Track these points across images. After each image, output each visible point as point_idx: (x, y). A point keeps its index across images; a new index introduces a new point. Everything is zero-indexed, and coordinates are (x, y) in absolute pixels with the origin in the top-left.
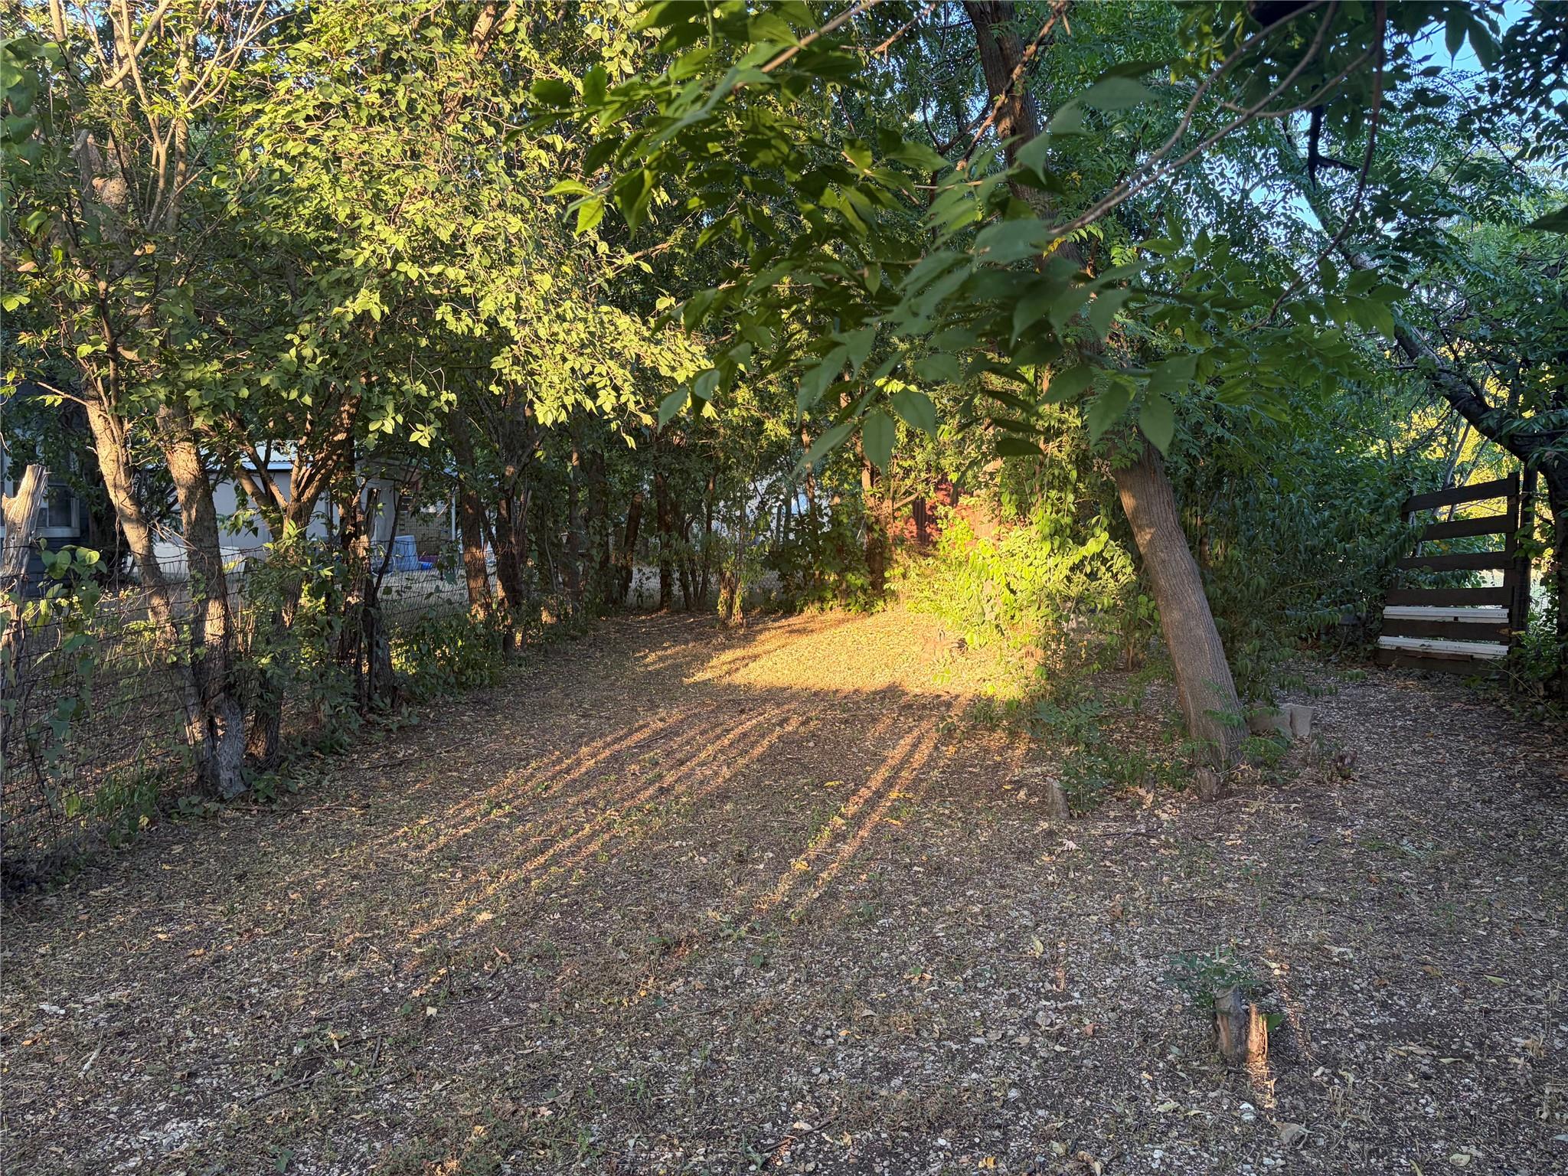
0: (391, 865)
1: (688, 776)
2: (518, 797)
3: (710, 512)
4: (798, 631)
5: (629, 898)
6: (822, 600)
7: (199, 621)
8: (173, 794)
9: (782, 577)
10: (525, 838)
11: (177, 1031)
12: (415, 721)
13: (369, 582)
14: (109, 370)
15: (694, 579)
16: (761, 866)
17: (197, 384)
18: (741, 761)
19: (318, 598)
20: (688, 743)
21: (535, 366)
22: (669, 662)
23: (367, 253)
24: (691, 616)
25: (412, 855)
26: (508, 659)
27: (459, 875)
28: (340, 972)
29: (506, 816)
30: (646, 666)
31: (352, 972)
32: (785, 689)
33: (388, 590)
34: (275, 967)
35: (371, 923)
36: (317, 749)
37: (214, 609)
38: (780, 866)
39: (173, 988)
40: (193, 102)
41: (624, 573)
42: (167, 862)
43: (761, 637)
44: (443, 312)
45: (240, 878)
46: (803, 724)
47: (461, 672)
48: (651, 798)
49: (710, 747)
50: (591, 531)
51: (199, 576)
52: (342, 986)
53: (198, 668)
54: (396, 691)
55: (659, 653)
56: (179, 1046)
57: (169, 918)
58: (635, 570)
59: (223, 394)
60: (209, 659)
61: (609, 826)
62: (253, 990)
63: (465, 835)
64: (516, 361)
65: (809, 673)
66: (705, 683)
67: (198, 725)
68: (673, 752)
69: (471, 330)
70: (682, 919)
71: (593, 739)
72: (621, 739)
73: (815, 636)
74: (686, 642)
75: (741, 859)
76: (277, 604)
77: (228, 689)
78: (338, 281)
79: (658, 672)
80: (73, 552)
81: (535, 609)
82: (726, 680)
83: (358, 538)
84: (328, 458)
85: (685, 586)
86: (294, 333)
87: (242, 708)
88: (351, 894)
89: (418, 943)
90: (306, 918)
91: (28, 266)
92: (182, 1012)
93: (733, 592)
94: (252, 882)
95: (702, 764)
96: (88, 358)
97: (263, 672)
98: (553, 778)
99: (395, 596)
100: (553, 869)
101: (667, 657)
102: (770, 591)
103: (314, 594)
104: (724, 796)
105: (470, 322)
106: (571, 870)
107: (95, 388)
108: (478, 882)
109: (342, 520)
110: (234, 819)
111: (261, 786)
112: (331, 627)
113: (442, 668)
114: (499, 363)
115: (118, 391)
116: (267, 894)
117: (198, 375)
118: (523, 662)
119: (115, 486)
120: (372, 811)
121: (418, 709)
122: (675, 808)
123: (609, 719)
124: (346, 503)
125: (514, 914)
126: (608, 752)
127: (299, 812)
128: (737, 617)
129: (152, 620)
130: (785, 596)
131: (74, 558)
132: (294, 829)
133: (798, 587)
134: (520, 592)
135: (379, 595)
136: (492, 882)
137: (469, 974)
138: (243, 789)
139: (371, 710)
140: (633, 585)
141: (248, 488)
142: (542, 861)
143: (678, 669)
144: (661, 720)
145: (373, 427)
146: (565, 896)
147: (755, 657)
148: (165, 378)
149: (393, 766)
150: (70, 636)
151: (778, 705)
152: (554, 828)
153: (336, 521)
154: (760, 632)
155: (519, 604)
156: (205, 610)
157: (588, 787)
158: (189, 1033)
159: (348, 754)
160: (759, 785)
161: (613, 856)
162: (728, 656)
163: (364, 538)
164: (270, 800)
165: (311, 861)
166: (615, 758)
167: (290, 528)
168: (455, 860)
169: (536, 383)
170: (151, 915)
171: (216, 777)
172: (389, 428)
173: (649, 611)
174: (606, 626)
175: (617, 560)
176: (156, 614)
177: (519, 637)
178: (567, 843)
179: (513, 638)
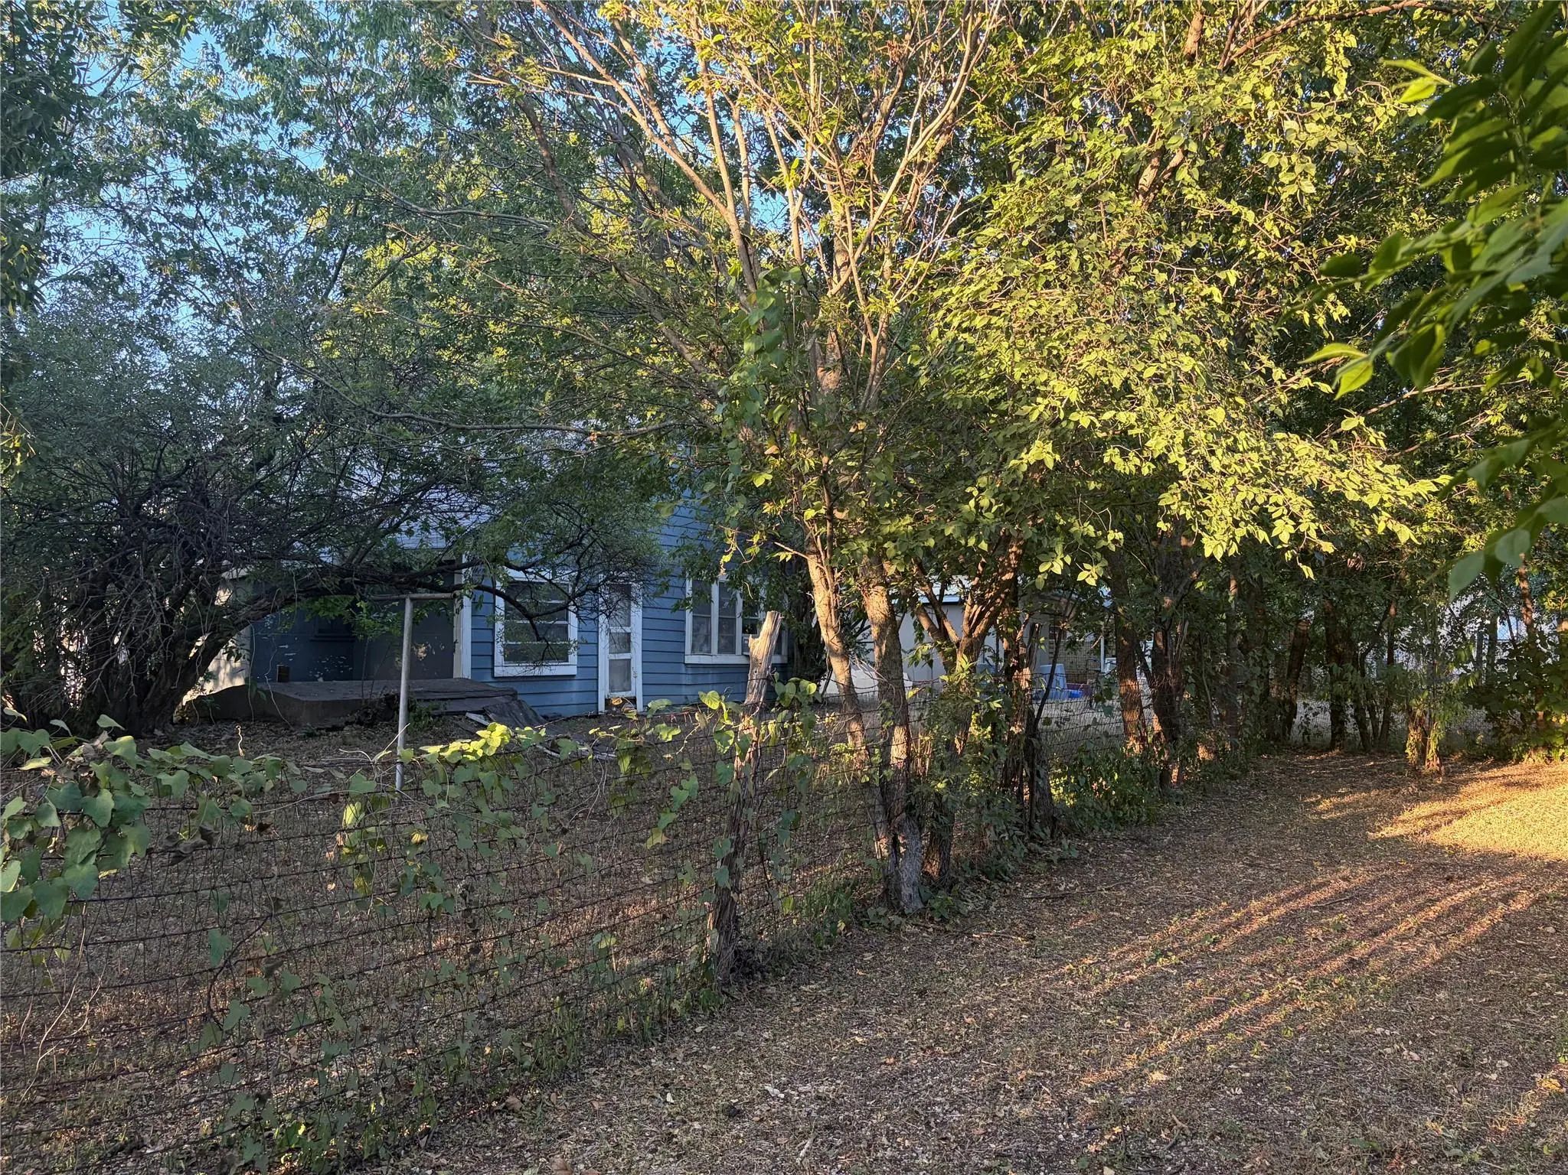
0: (1058, 1003)
1: (1386, 950)
2: (1185, 948)
3: (1392, 640)
4: (1517, 784)
5: (1323, 1087)
6: (1549, 747)
7: (887, 746)
8: (863, 902)
9: (1492, 717)
10: (1196, 995)
11: (874, 1136)
12: (1075, 854)
13: (1031, 713)
14: (826, 529)
15: (1373, 717)
16: (1494, 1077)
17: (892, 537)
18: (1454, 941)
19: (985, 727)
20: (1381, 910)
21: (1205, 501)
22: (1348, 811)
23: (1041, 408)
24: (1371, 758)
25: (1079, 995)
26: (1165, 796)
27: (1127, 1025)
28: (1016, 1108)
29: (1172, 967)
30: (1320, 814)
31: (1026, 1112)
32: (1506, 856)
33: (1048, 721)
34: (956, 1090)
35: (1042, 1062)
36: (983, 873)
37: (899, 734)
38: (1520, 1080)
39: (870, 1090)
40: (899, 297)
41: (1287, 707)
42: (861, 968)
43: (1464, 789)
44: (1111, 455)
45: (922, 993)
46: (1536, 902)
47: (1117, 807)
48: (1340, 971)
49: (1409, 918)
50: (1251, 662)
51: (888, 705)
52: (1018, 1123)
53: (885, 787)
54: (1057, 823)
55: (1334, 800)
56: (877, 1151)
57: (863, 1023)
58: (1299, 703)
59: (913, 544)
60: (894, 781)
61: (1292, 997)
62: (937, 1109)
63: (1131, 981)
64: (1185, 496)
65: (1539, 838)
66: (1397, 840)
67: (884, 841)
68: (1363, 919)
69: (1139, 469)
70: (1393, 1124)
71: (1264, 893)
72: (1296, 896)
73: (1543, 791)
74: (1368, 789)
75: (1464, 1062)
76: (951, 733)
77: (909, 809)
78: (1013, 436)
79: (1334, 822)
80: (797, 683)
81: (1192, 746)
82: (1424, 838)
83: (1020, 671)
84: (997, 596)
85: (1361, 724)
86: (973, 485)
87: (921, 829)
88: (1021, 1028)
89: (1091, 1092)
90: (980, 1043)
91: (772, 449)
92: (878, 1117)
93: (1425, 734)
94: (931, 999)
95: (1402, 938)
96: (811, 521)
97: (938, 796)
98: (1222, 931)
99: (1053, 726)
100: (1230, 1035)
101: (1345, 806)
102: (1476, 734)
103: (982, 723)
104: (1435, 982)
105: (1137, 461)
106: (1251, 1041)
107: (815, 544)
108: (1148, 1035)
109: (1007, 653)
110: (913, 934)
111: (936, 905)
112: (996, 755)
113: (1099, 801)
114: (1165, 499)
115: (832, 546)
116: (945, 1014)
117: (893, 529)
118: (1182, 800)
119: (827, 626)
120: (1037, 943)
121: (1077, 842)
122: (1372, 987)
123: (1280, 871)
124: (1011, 638)
125: (1190, 1079)
126: (1282, 910)
127: (970, 935)
128: (1432, 762)
129: (850, 743)
130: (1496, 741)
131: (798, 689)
132: (965, 951)
133: (1514, 730)
134: (1177, 726)
135: (1040, 725)
136: (1163, 1039)
137: (1144, 1139)
138: (920, 906)
139: (1032, 839)
140: (1297, 720)
141: (925, 624)
142: (1217, 1024)
143: (1360, 821)
144: (1345, 879)
145: (1043, 568)
146: (1246, 1070)
147: (1461, 814)
148: (868, 532)
149: (1055, 899)
150: (793, 755)
151: (1499, 875)
152: (1228, 989)
153: (1001, 655)
154: (1465, 782)
155: (1175, 739)
156: (892, 735)
157: (1262, 946)
158: (884, 1140)
159: (1013, 881)
160: (1481, 973)
161: (1299, 1032)
162: (1424, 809)
163: (1027, 671)
164: (944, 920)
165: (982, 987)
166: (1291, 917)
167: (962, 662)
168: (1122, 1007)
169: (1207, 518)
170: (849, 1017)
171: (899, 891)
172: (1058, 569)
173: (1317, 751)
174: (1269, 765)
175: (1280, 693)
176: (854, 737)
177: (1175, 773)
178: (1244, 1008)
179: (1170, 774)
